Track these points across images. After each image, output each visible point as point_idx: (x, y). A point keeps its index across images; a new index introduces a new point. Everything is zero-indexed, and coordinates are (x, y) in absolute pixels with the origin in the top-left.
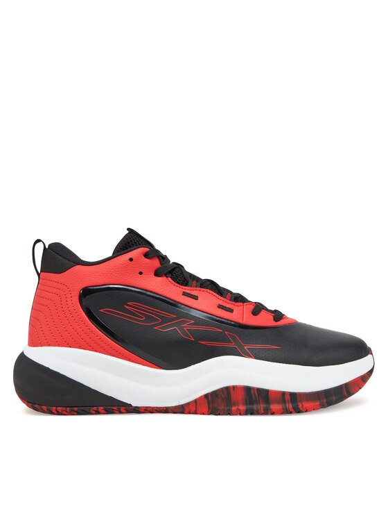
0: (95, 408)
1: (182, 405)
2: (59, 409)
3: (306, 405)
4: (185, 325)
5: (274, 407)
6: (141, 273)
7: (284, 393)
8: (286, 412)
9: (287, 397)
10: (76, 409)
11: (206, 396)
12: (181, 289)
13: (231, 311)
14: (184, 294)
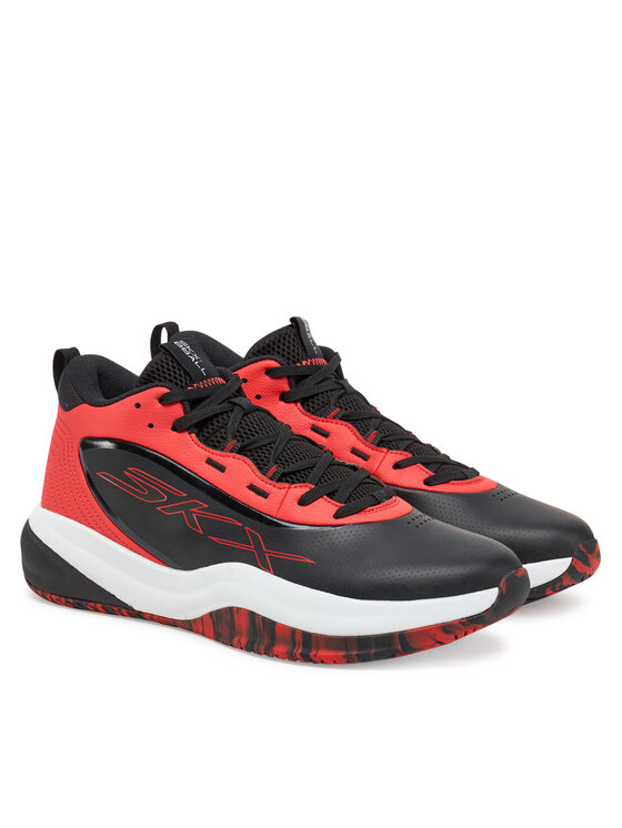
0: (92, 604)
1: (189, 621)
2: (53, 597)
3: (322, 653)
4: (195, 510)
5: (278, 648)
6: (151, 426)
7: (294, 631)
8: (292, 657)
9: (299, 638)
10: (71, 601)
11: (211, 614)
12: (206, 453)
13: (264, 495)
14: (210, 462)
